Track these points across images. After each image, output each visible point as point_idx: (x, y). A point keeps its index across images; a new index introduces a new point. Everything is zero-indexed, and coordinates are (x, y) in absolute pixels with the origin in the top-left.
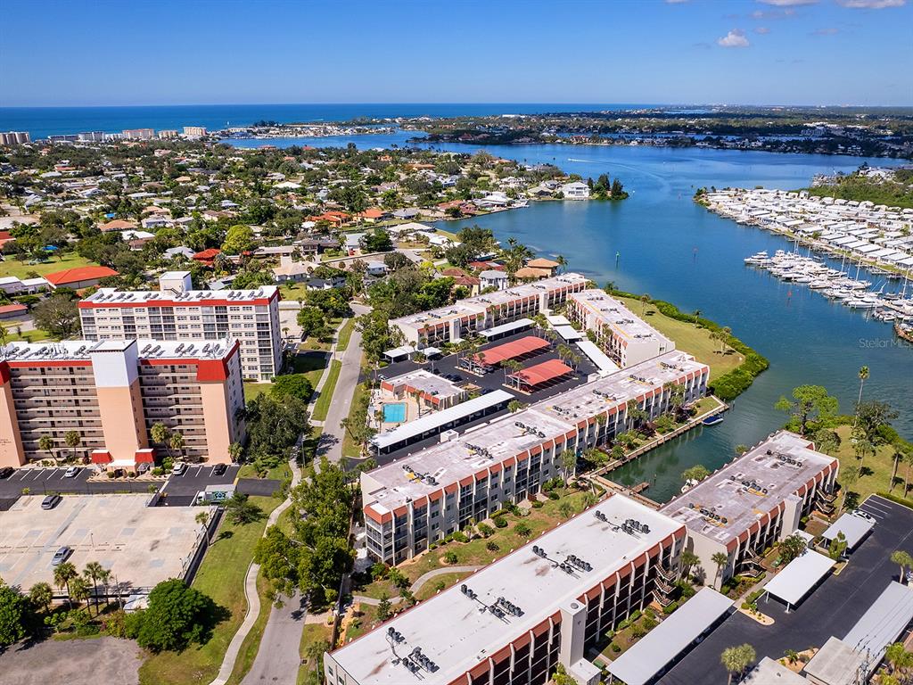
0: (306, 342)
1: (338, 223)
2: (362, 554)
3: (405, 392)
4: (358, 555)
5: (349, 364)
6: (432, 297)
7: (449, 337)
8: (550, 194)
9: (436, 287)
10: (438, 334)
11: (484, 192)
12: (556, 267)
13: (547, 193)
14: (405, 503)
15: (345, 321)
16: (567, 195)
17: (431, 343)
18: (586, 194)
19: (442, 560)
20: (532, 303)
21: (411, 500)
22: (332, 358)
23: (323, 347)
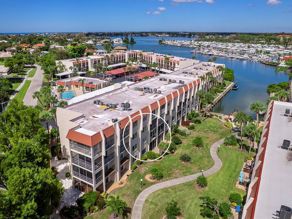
0: (10, 75)
1: (26, 48)
2: (67, 184)
3: (72, 86)
4: (63, 186)
5: (35, 81)
6: (76, 54)
7: (88, 68)
8: (109, 42)
9: (78, 49)
10: (83, 66)
11: (85, 42)
12: (126, 49)
13: (108, 42)
14: (111, 124)
15: (32, 69)
16: (115, 42)
17: (80, 70)
18: (122, 42)
19: (148, 177)
20: (123, 58)
21: (116, 120)
22: (25, 80)
23: (20, 76)
